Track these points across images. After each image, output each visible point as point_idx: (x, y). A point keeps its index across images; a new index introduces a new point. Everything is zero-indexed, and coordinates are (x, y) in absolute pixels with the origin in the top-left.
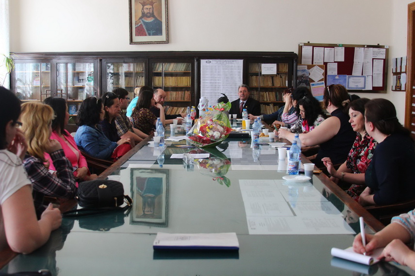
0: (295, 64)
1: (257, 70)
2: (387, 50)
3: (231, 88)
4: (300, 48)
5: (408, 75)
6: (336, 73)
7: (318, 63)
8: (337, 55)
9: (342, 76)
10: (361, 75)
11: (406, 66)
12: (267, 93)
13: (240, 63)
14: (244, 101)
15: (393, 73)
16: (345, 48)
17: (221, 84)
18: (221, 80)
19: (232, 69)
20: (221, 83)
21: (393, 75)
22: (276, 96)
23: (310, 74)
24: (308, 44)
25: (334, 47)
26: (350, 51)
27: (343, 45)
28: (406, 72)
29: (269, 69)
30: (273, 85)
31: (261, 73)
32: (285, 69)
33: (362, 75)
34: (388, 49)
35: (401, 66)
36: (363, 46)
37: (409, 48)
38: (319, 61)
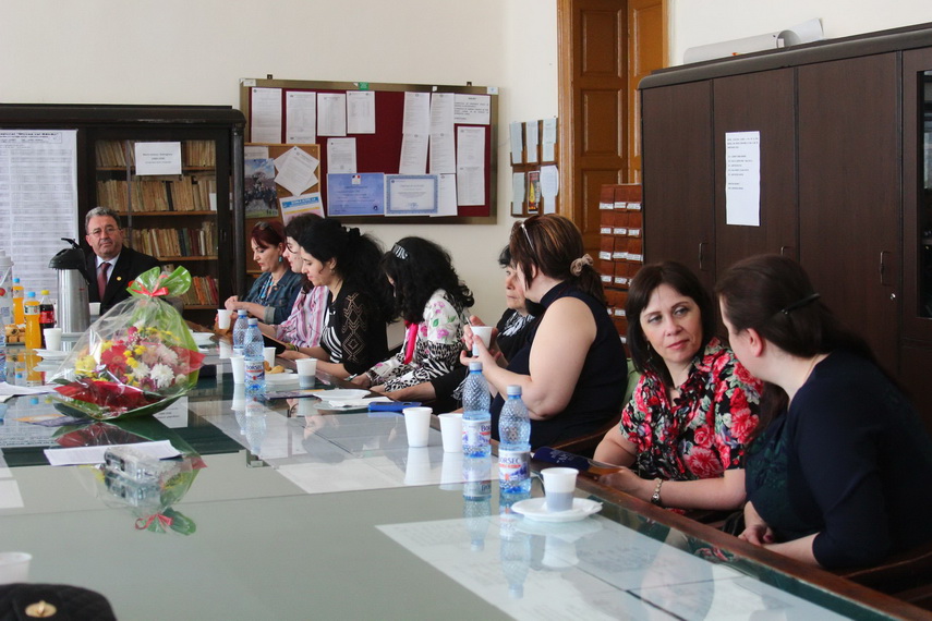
0: (236, 144)
1: (121, 162)
2: (495, 100)
3: (42, 219)
4: (247, 93)
5: (566, 171)
6: (352, 167)
7: (299, 138)
8: (353, 115)
9: (370, 176)
10: (424, 173)
11: (557, 145)
12: (153, 231)
13: (68, 139)
14: (112, 257)
15: (512, 164)
16: (377, 94)
17: (10, 208)
18: (7, 195)
19: (42, 160)
20: (7, 204)
21: (514, 171)
22: (182, 242)
23: (276, 172)
24: (269, 82)
25: (344, 92)
26: (390, 104)
27: (368, 84)
28: (556, 163)
29: (157, 158)
30: (171, 208)
31: (133, 172)
32: (207, 155)
33: (428, 171)
34: (497, 96)
35: (540, 146)
36: (426, 88)
37: (565, 94)
38: (301, 133)
